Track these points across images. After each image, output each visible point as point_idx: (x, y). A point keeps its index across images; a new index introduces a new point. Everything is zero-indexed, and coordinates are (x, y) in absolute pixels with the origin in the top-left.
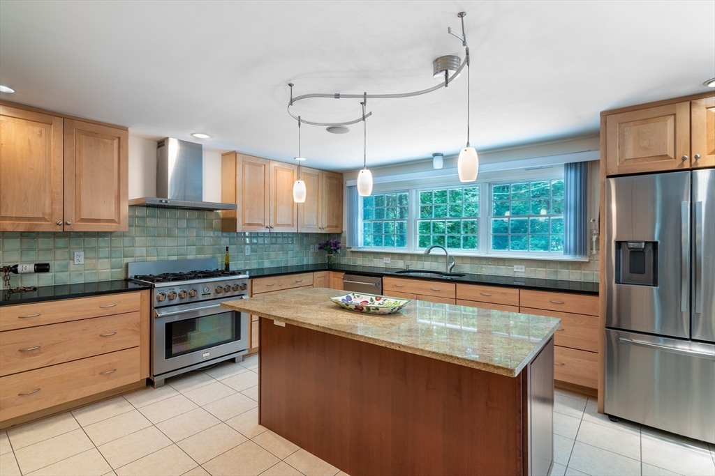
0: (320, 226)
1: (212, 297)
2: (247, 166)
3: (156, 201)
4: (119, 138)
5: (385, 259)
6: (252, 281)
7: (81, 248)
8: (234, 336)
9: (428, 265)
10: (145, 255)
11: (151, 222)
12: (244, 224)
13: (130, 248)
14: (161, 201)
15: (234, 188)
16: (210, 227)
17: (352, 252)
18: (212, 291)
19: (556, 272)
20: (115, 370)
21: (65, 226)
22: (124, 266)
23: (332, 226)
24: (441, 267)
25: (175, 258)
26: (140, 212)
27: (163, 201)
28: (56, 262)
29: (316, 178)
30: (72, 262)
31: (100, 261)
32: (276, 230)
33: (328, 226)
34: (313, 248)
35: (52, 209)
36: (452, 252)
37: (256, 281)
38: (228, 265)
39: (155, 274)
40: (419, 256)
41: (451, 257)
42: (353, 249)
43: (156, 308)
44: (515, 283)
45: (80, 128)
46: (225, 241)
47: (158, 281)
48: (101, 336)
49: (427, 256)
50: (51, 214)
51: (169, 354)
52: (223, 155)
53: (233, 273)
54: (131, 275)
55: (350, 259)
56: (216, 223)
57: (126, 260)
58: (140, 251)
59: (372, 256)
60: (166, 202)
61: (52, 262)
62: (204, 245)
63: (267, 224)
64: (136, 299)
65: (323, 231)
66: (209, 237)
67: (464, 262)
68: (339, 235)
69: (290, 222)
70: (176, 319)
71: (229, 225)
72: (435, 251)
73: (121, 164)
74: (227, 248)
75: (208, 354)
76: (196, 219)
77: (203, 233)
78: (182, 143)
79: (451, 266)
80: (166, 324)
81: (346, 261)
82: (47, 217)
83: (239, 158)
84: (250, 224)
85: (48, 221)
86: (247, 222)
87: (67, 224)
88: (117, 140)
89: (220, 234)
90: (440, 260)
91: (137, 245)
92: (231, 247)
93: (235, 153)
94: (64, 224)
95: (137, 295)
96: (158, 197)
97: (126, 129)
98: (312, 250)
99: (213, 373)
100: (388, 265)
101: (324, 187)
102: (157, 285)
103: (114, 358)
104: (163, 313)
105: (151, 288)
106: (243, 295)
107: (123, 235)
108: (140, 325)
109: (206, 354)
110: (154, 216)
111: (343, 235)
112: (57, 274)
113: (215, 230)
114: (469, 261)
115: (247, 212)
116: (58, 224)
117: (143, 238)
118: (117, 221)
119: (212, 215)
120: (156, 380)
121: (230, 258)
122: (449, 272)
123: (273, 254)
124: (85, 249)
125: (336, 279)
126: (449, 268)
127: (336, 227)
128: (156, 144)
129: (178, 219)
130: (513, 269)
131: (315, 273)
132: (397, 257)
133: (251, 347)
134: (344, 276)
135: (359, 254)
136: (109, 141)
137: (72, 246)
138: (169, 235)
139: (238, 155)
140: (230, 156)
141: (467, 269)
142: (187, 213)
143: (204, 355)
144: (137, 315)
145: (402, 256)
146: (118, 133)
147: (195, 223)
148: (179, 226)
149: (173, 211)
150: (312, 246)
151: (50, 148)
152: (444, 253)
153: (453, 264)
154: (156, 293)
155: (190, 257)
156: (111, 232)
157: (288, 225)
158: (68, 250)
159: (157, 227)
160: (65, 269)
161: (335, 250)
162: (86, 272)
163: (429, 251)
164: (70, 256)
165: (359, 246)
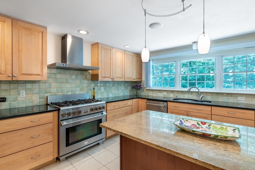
0: (133, 78)
1: (89, 113)
2: (103, 50)
3: (61, 65)
4: (42, 32)
5: (163, 93)
6: (107, 104)
7: (24, 89)
8: (99, 132)
9: (186, 96)
10: (56, 92)
11: (59, 76)
12: (102, 77)
13: (49, 89)
14: (64, 65)
15: (97, 60)
16: (86, 78)
17: (147, 90)
18: (89, 110)
20: (39, 155)
21: (13, 78)
22: (46, 98)
23: (138, 78)
24: (194, 97)
25: (70, 93)
26: (54, 71)
27: (65, 65)
28: (11, 96)
29: (132, 56)
30: (19, 96)
31: (34, 95)
32: (116, 80)
33: (137, 78)
34: (129, 88)
35: (6, 68)
36: (202, 90)
37: (108, 104)
38: (94, 96)
39: (61, 101)
40: (182, 92)
41: (201, 92)
42: (147, 88)
43: (61, 121)
44: (239, 106)
45: (21, 25)
46: (92, 85)
47: (62, 106)
48: (31, 137)
49: (189, 92)
50: (5, 71)
51: (68, 144)
52: (92, 45)
53: (98, 101)
54: (49, 102)
55: (146, 93)
56: (89, 77)
57: (47, 95)
58: (54, 90)
59: (157, 92)
60: (66, 65)
61: (9, 96)
62: (83, 87)
63: (112, 77)
64: (50, 117)
65: (135, 81)
66: (86, 83)
67: (208, 95)
68: (140, 82)
69: (121, 77)
70: (71, 126)
71: (95, 78)
72: (193, 90)
73: (43, 46)
74: (94, 88)
75: (87, 142)
76: (80, 75)
77: (83, 81)
78: (73, 37)
79: (201, 97)
80: (66, 129)
81: (144, 93)
82: (3, 73)
83: (100, 46)
84: (104, 77)
85: (3, 75)
86: (103, 76)
87: (14, 76)
88: (41, 33)
89: (90, 81)
90: (193, 94)
91: (52, 87)
92: (96, 88)
93: (97, 43)
94: (13, 76)
95: (51, 114)
96: (62, 62)
97: (46, 28)
98: (129, 89)
99: (89, 152)
100: (165, 96)
101: (135, 61)
102: (62, 108)
103: (39, 149)
104: (65, 123)
105: (59, 110)
106: (103, 111)
107: (45, 82)
108: (53, 130)
109: (86, 142)
110: (60, 73)
111: (143, 82)
112: (11, 102)
113: (88, 80)
114: (210, 94)
115: (103, 71)
116: (9, 76)
117: (55, 84)
118: (41, 75)
119: (87, 73)
120: (61, 158)
121: (95, 93)
122: (200, 100)
123: (113, 91)
124: (26, 90)
125: (142, 102)
126: (200, 98)
127: (140, 78)
128: (61, 38)
129: (71, 74)
130: (237, 99)
131: (133, 100)
132: (170, 92)
133: (106, 137)
134: (146, 101)
135: (150, 91)
136: (37, 34)
137: (19, 88)
138: (67, 82)
139: (99, 45)
140: (95, 45)
141: (209, 98)
142: (76, 72)
143: (85, 143)
144: (51, 124)
145: (173, 92)
146: (42, 29)
147: (80, 77)
148: (72, 78)
149: (69, 71)
150: (129, 87)
151: (4, 35)
152: (197, 91)
153: (202, 96)
154: (61, 113)
155: (77, 93)
156: (39, 81)
157: (121, 78)
158: (17, 90)
159: (62, 79)
160: (16, 100)
161: (140, 89)
162: (26, 101)
163: (190, 90)
164: (18, 93)
165: (151, 87)
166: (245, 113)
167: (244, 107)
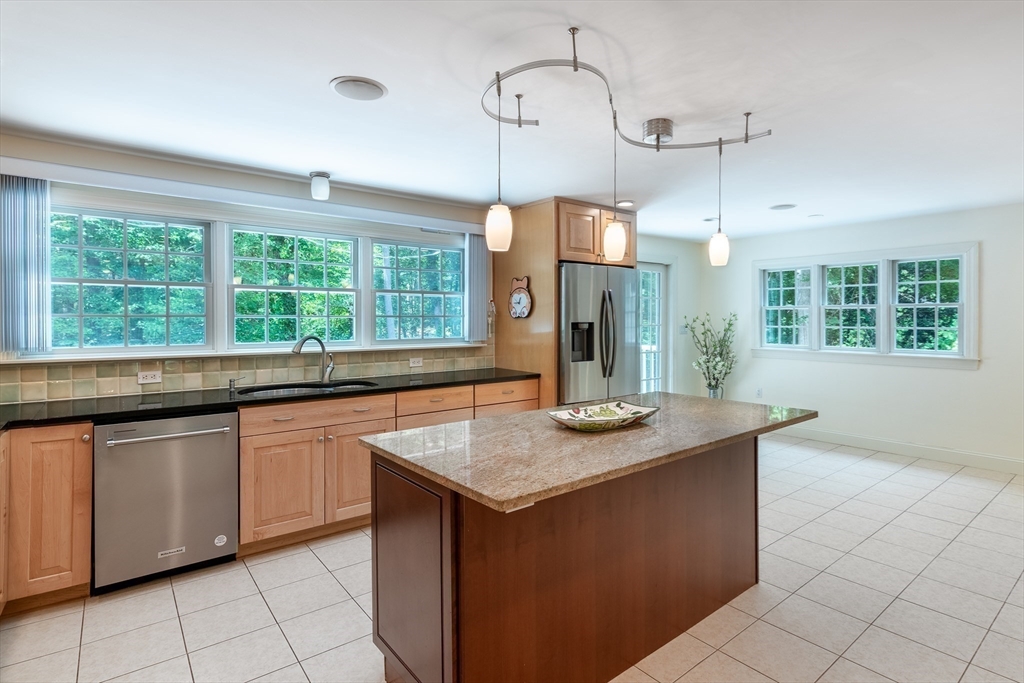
19: (453, 362)
44: (412, 384)
79: (329, 369)
114: (346, 359)
122: (326, 380)
126: (326, 373)
134: (95, 431)
145: (198, 363)
152: (320, 349)
153: (331, 365)
166: (459, 394)
167: (421, 383)
